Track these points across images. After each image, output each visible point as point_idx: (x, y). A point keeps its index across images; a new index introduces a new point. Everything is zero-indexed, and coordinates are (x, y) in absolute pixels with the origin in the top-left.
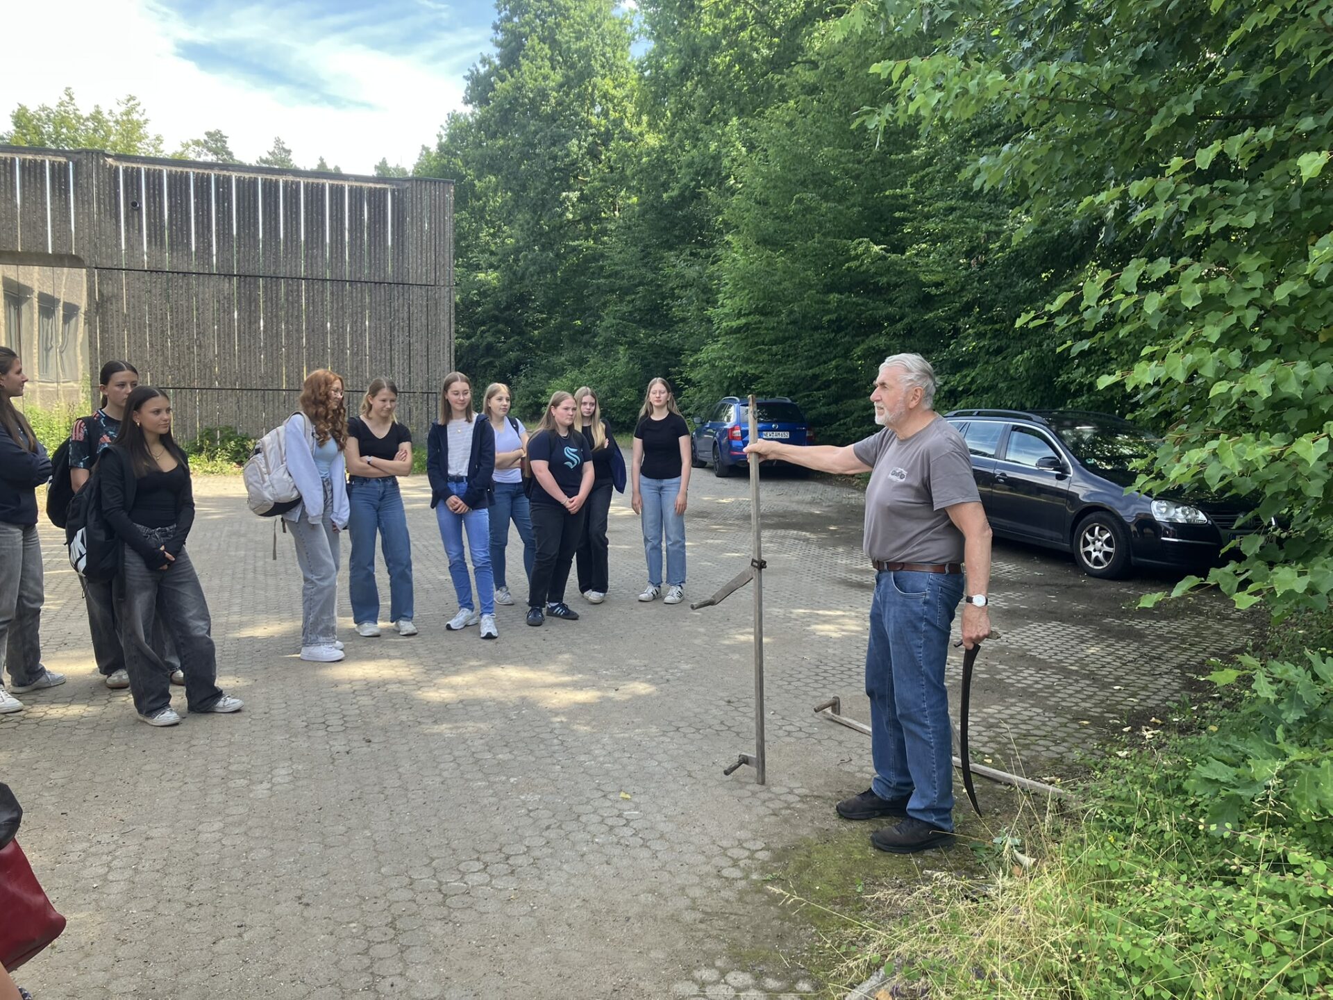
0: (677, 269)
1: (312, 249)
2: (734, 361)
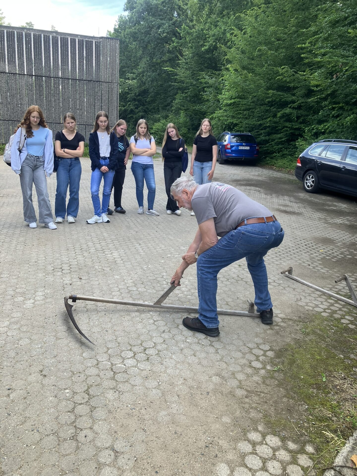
0: (206, 80)
1: (64, 66)
2: (228, 117)
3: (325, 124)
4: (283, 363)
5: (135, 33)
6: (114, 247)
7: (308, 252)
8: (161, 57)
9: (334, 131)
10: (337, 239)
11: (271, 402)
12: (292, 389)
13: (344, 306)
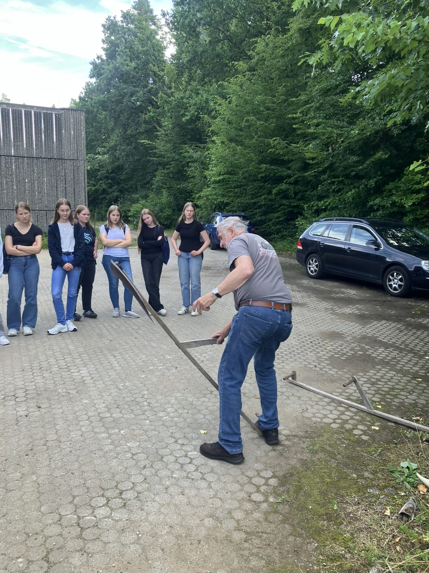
0: (190, 154)
1: (17, 142)
2: (217, 196)
3: (325, 200)
4: (288, 492)
5: (104, 102)
6: (82, 362)
7: (314, 350)
8: (137, 128)
9: (337, 207)
10: (346, 333)
11: (275, 543)
12: (299, 523)
13: (356, 414)
